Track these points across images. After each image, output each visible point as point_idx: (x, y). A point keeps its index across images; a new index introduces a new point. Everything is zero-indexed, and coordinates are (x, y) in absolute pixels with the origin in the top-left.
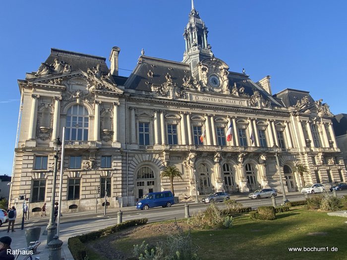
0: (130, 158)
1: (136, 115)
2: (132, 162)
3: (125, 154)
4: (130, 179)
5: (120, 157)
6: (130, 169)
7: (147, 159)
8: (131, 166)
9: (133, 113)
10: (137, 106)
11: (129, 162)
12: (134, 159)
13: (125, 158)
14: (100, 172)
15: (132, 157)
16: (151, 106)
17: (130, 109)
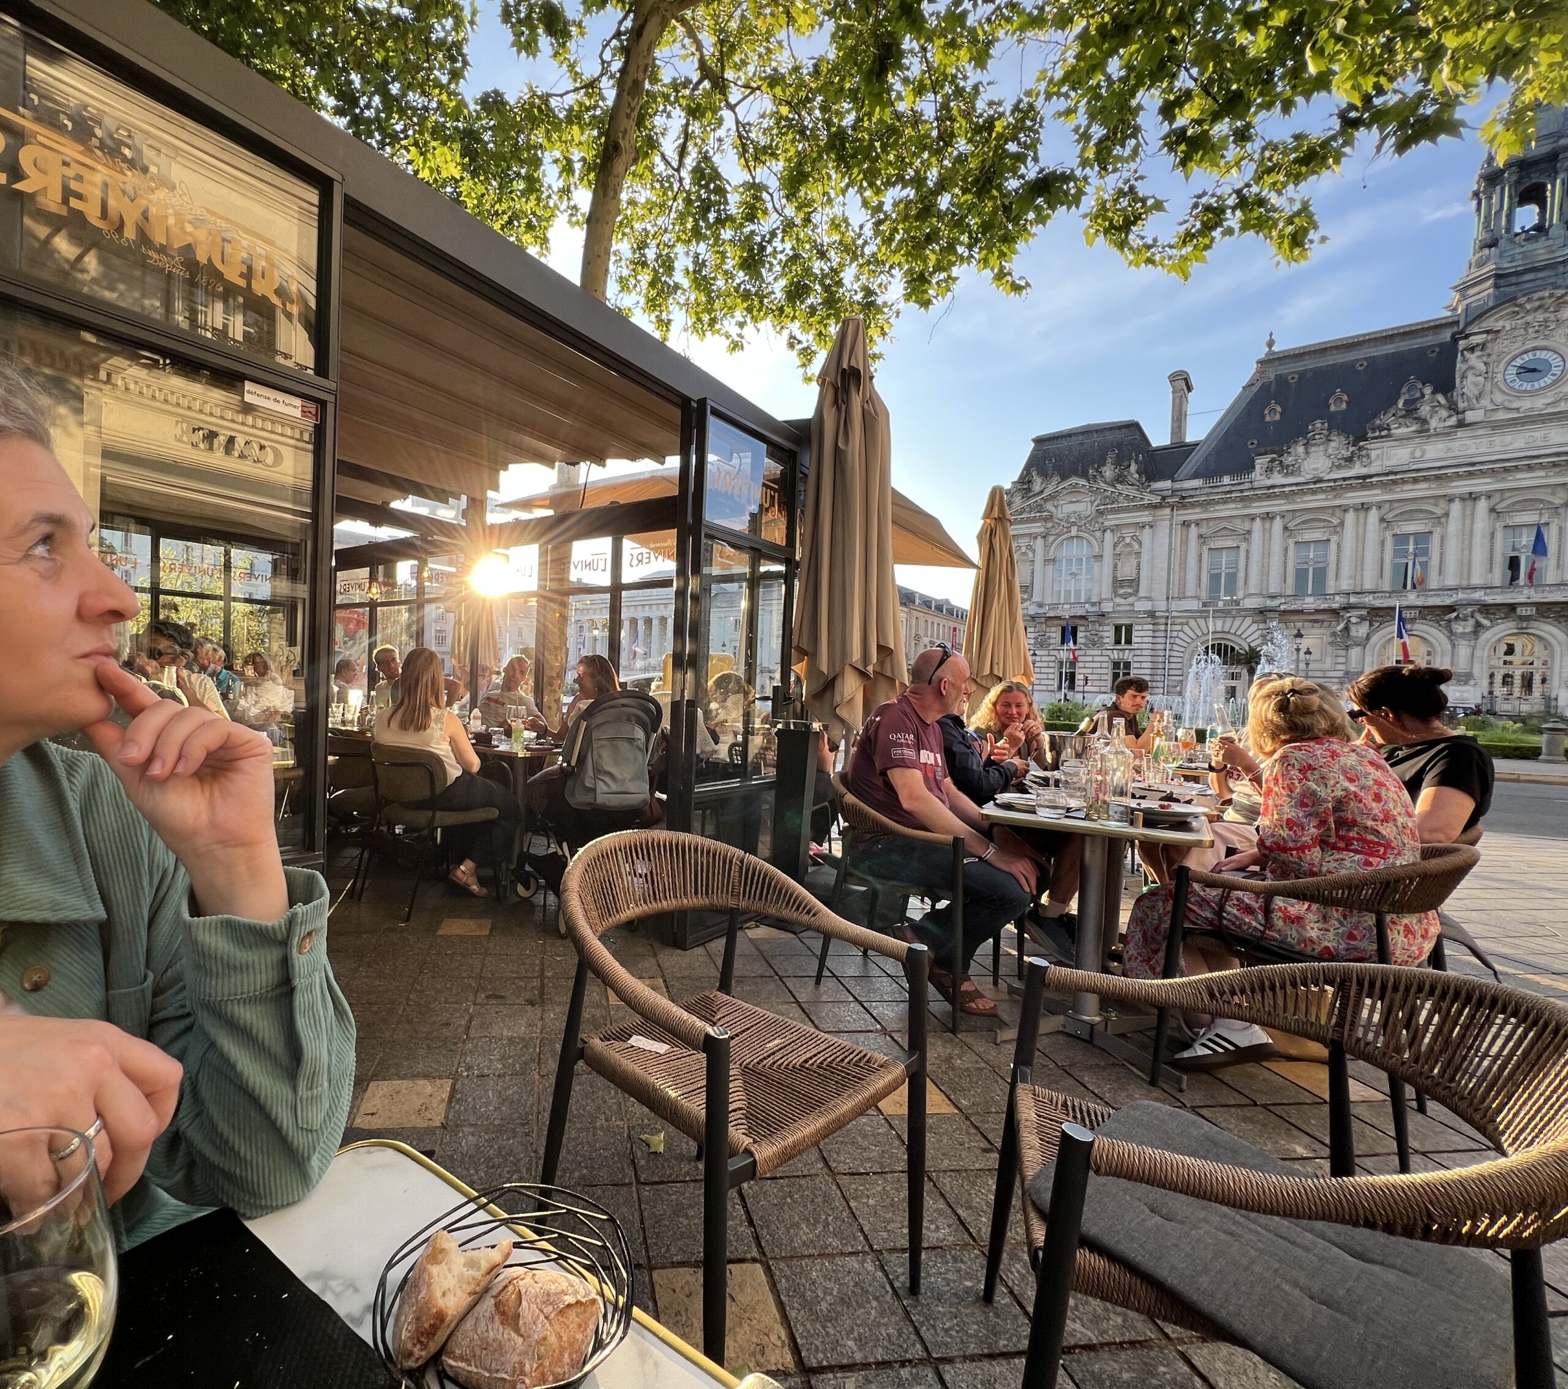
0: (1178, 628)
1: (1200, 536)
2: (1181, 635)
3: (1163, 621)
4: (1173, 666)
5: (1151, 627)
6: (1175, 647)
7: (1219, 629)
8: (1178, 641)
9: (1194, 531)
10: (1204, 516)
11: (1175, 634)
12: (1186, 628)
13: (1162, 628)
14: (1109, 653)
15: (1182, 624)
16: (1244, 507)
17: (1186, 524)
